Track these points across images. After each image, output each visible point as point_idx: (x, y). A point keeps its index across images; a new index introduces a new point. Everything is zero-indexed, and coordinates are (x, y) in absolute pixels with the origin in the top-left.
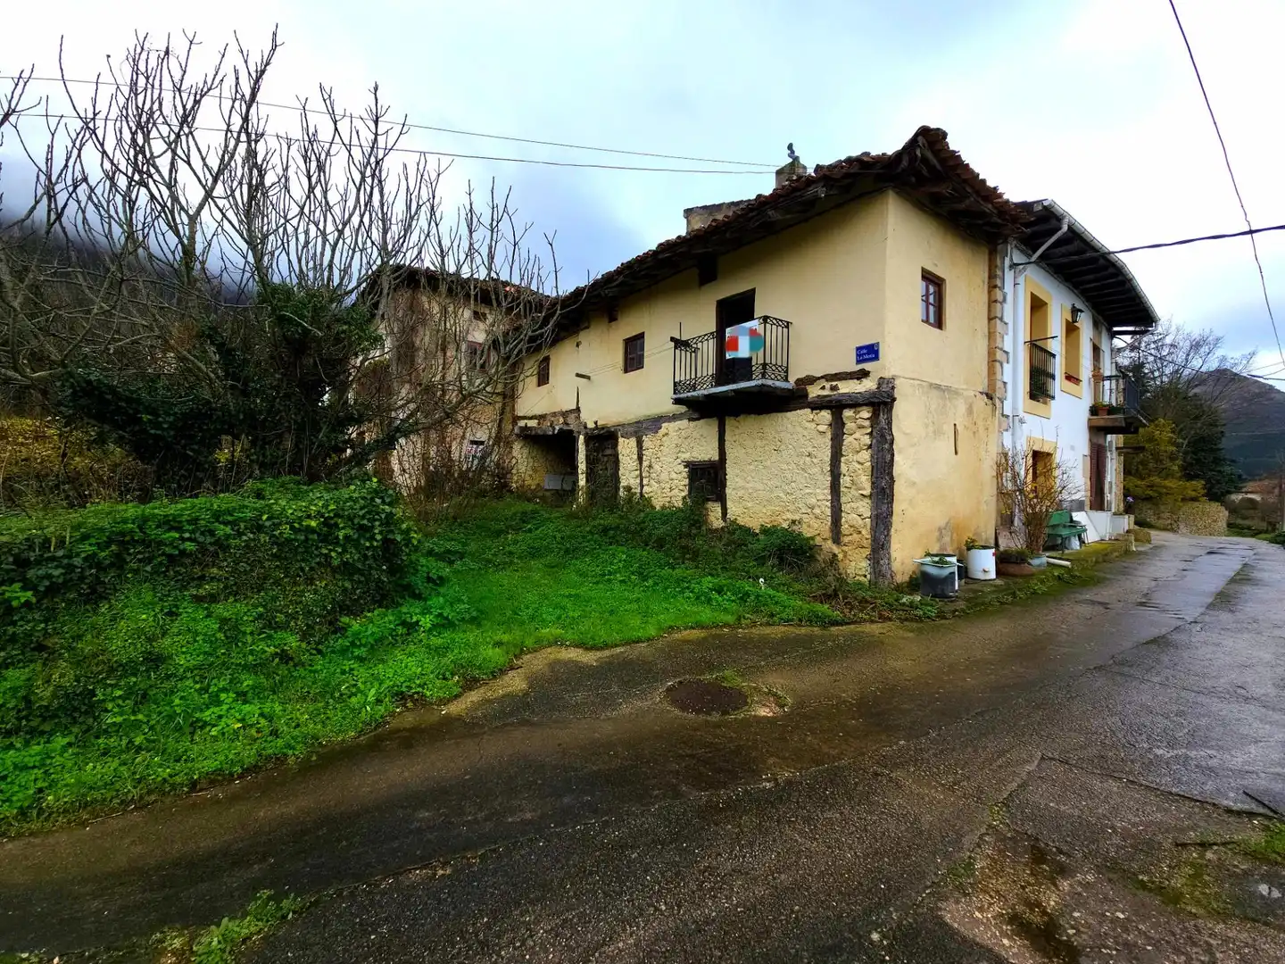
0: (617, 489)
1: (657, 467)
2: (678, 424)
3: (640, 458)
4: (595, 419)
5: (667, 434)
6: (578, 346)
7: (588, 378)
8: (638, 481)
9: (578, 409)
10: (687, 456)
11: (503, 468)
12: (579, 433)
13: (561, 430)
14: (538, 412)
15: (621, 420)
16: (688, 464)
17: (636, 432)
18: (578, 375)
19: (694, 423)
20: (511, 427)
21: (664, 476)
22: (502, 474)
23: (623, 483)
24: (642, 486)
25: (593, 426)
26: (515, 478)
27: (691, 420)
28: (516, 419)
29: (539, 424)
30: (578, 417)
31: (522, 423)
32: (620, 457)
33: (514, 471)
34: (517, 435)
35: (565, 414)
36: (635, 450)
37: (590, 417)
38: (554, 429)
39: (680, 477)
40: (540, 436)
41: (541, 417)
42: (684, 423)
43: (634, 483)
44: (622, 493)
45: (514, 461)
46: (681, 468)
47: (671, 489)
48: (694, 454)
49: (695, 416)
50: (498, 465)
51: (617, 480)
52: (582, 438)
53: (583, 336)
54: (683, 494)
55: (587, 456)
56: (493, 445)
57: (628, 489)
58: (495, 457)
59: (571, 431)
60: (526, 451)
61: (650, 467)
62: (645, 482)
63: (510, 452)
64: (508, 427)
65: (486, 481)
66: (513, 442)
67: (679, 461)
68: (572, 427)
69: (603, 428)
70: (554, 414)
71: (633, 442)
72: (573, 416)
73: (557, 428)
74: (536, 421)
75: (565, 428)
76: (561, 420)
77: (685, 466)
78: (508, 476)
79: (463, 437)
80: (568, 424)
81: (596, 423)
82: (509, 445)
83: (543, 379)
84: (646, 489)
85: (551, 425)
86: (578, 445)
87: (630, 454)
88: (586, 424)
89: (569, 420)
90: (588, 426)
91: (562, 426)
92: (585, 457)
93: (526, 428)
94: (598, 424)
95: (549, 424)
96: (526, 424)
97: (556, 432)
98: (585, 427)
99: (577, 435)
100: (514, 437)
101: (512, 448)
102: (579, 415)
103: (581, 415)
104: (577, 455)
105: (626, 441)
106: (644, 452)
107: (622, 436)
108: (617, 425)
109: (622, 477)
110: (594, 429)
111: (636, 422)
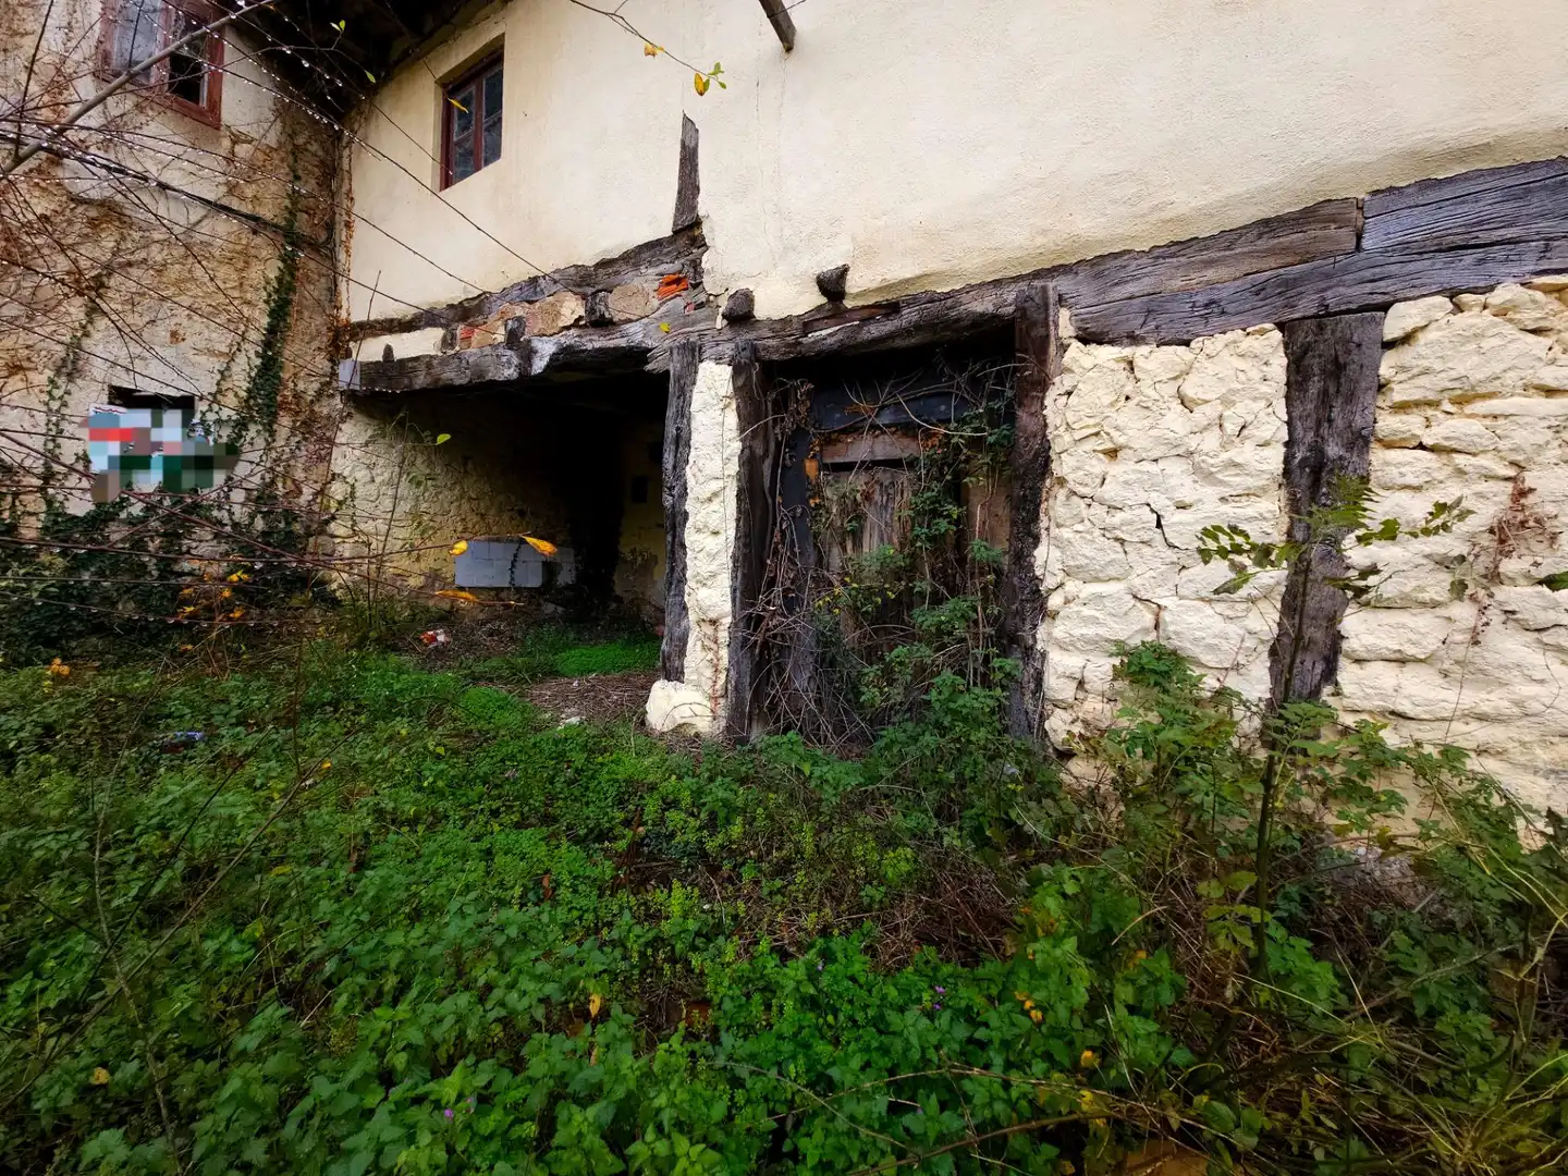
4: (829, 264)
9: (689, 233)
11: (290, 516)
12: (693, 353)
13: (566, 359)
14: (443, 292)
20: (321, 362)
25: (808, 302)
26: (343, 550)
28: (342, 337)
29: (448, 342)
30: (688, 279)
31: (371, 350)
33: (340, 527)
34: (350, 396)
35: (591, 281)
38: (528, 354)
40: (450, 389)
41: (467, 312)
45: (337, 490)
50: (262, 499)
52: (713, 384)
55: (749, 462)
56: (241, 425)
58: (250, 469)
59: (639, 355)
60: (386, 457)
63: (325, 458)
64: (304, 359)
66: (334, 423)
68: (636, 334)
69: (892, 309)
70: (531, 288)
71: (1242, 365)
72: (647, 280)
73: (545, 349)
74: (438, 333)
75: (595, 342)
76: (572, 308)
78: (321, 544)
80: (601, 323)
81: (832, 286)
82: (316, 432)
85: (513, 339)
86: (684, 414)
87: (1211, 441)
88: (747, 298)
89: (615, 306)
90: (761, 311)
91: (570, 338)
92: (734, 467)
93: (389, 366)
94: (853, 284)
95: (500, 336)
96: (388, 350)
97: (539, 365)
98: (741, 315)
99: (674, 368)
100: (337, 402)
101: (331, 442)
102: (696, 265)
103: (707, 261)
104: (681, 463)
105: (1155, 360)
106: (1388, 423)
107: (1086, 338)
108: (1037, 275)
109: (1072, 586)
110: (808, 324)
111: (1267, 226)
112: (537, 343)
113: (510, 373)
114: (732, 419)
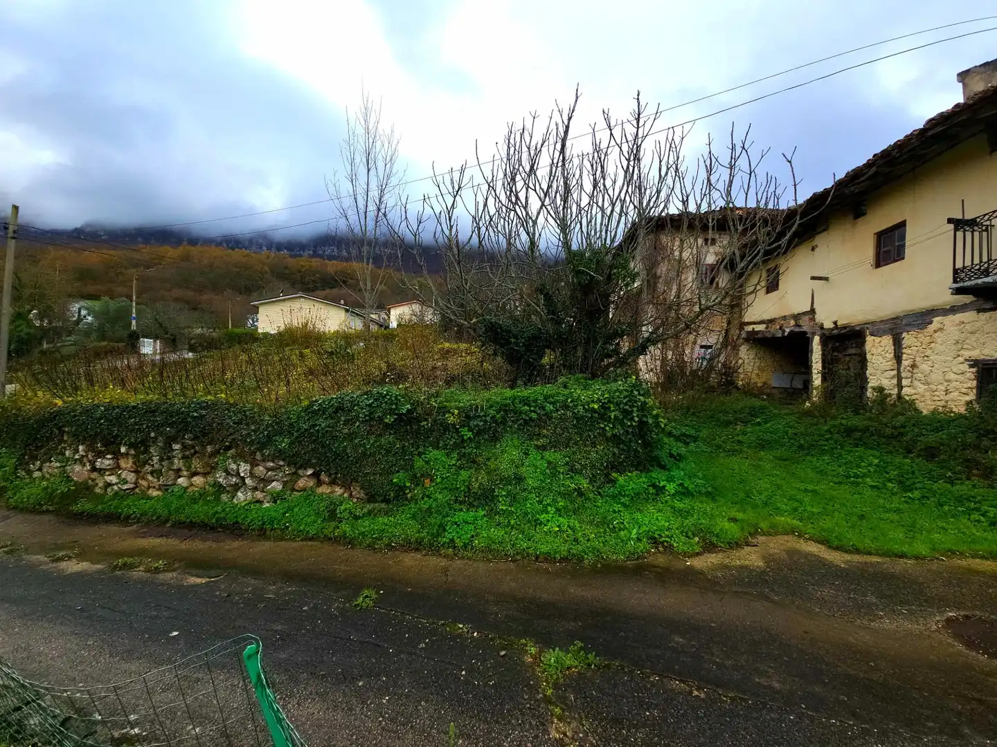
0: (863, 388)
1: (924, 367)
2: (959, 317)
3: (898, 357)
4: (835, 319)
5: (941, 329)
6: (813, 249)
7: (826, 279)
8: (895, 381)
9: (813, 311)
10: (975, 354)
11: (730, 368)
12: (814, 334)
13: (791, 333)
14: (766, 317)
15: (871, 317)
16: (975, 363)
17: (892, 330)
18: (813, 278)
19: (988, 314)
20: (738, 332)
21: (936, 376)
22: (729, 373)
23: (873, 382)
24: (900, 387)
25: (832, 326)
26: (742, 376)
27: (979, 311)
28: (743, 325)
29: (767, 328)
30: (813, 319)
31: (750, 328)
32: (869, 357)
33: (740, 370)
34: (743, 339)
35: (796, 317)
36: (891, 348)
37: (826, 318)
38: (784, 331)
39: (961, 378)
40: (767, 338)
41: (771, 321)
42: (969, 316)
43: (888, 383)
44: (869, 393)
45: (740, 361)
46: (965, 367)
47: (947, 392)
48: (986, 352)
49: (987, 306)
50: (724, 365)
51: (862, 379)
52: (817, 339)
53: (820, 240)
54: (968, 398)
55: (823, 355)
56: (721, 349)
57: (880, 390)
58: (722, 358)
59: (805, 333)
60: (752, 354)
61: (914, 366)
62: (904, 382)
63: (737, 354)
64: (734, 332)
65: (714, 379)
66: (740, 345)
67: (961, 359)
68: (805, 329)
69: (845, 328)
70: (784, 318)
71: (887, 341)
72: (806, 318)
73: (788, 330)
74: (765, 326)
75: (797, 329)
76: (792, 322)
77: (971, 366)
78: (735, 375)
79: (695, 343)
80: (799, 326)
81: (835, 323)
82: (736, 348)
83: (772, 286)
84: (905, 391)
85: (781, 328)
86: (812, 345)
87: (883, 353)
88: (822, 324)
89: (801, 322)
90: (825, 327)
91: (793, 328)
92: (820, 357)
93: (754, 332)
94: (839, 324)
95: (778, 327)
96: (753, 328)
97: (786, 334)
98: (822, 327)
99: (811, 336)
100: (741, 340)
101: (739, 350)
102: (814, 316)
103: (816, 317)
104: (812, 355)
105: (877, 339)
106: (904, 351)
107: (872, 335)
108: (865, 324)
109: (871, 377)
110: (832, 329)
111: (893, 319)
112: (786, 329)
113: (780, 335)
114: (820, 347)
